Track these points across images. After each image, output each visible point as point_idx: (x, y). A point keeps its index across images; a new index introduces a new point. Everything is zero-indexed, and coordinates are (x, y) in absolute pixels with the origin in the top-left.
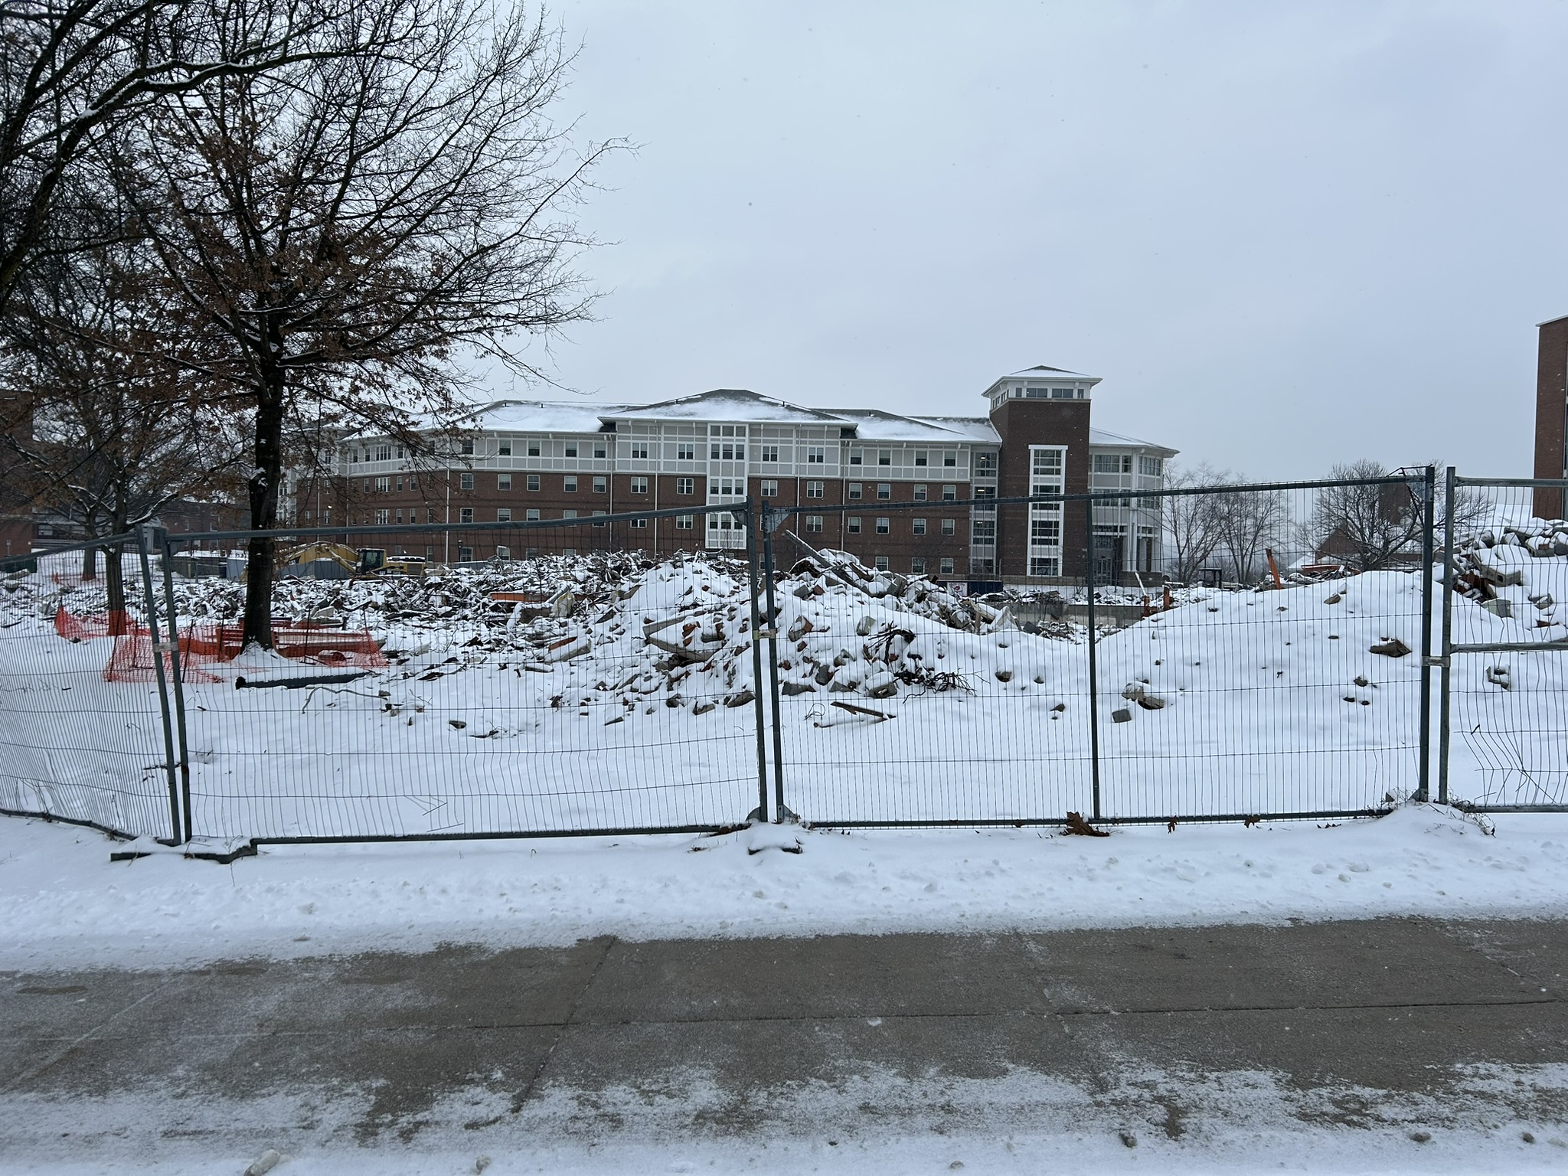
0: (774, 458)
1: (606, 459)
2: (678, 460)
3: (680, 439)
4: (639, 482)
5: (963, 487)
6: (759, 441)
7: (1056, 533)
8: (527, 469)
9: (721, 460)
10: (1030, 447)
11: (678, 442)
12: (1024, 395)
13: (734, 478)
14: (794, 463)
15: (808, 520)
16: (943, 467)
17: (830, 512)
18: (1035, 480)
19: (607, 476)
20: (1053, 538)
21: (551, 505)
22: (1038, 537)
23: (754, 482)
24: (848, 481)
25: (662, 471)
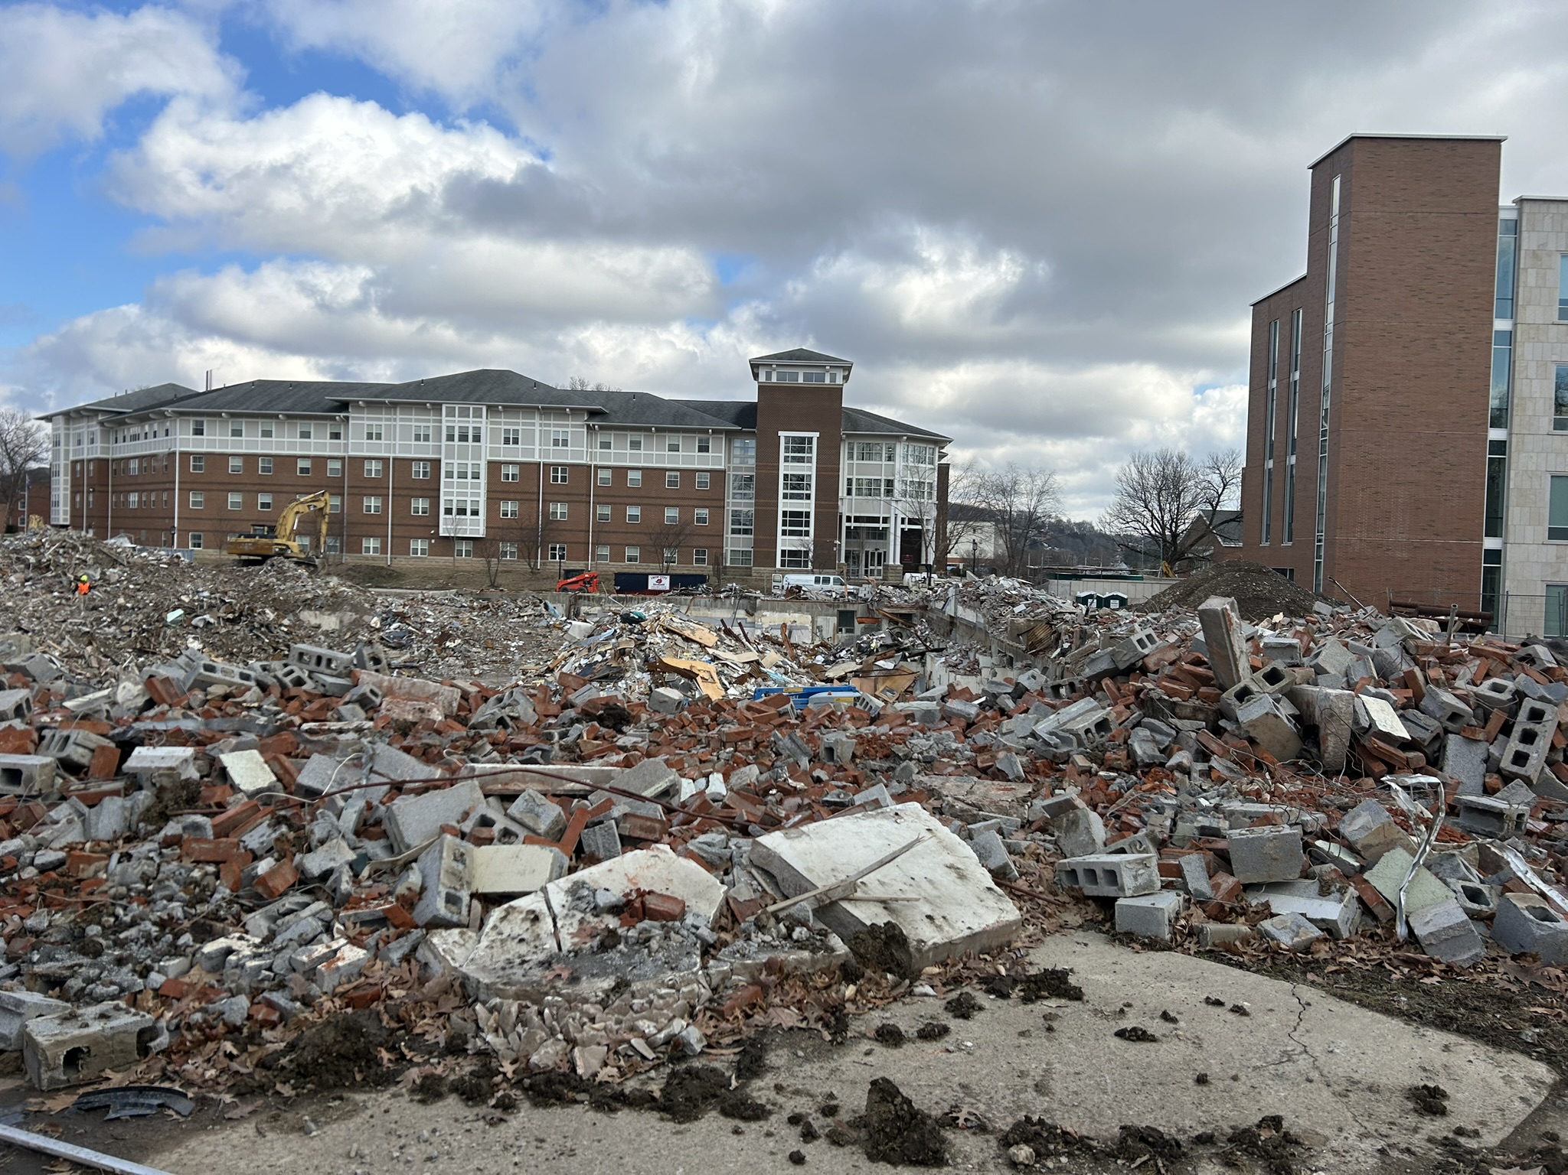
0: (516, 441)
1: (342, 441)
2: (413, 443)
3: (417, 420)
4: (374, 466)
5: (718, 476)
6: (499, 423)
7: (807, 524)
8: (259, 451)
9: (456, 442)
10: (781, 433)
11: (414, 424)
12: (774, 379)
13: (470, 462)
14: (537, 447)
15: (551, 507)
16: (697, 453)
17: (576, 498)
18: (785, 468)
19: (343, 459)
20: (804, 529)
21: (285, 489)
22: (788, 528)
23: (494, 467)
24: (597, 467)
25: (399, 455)
